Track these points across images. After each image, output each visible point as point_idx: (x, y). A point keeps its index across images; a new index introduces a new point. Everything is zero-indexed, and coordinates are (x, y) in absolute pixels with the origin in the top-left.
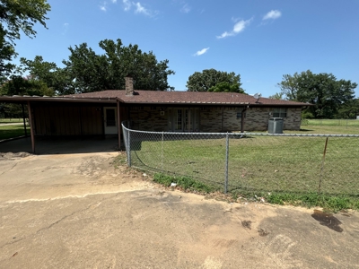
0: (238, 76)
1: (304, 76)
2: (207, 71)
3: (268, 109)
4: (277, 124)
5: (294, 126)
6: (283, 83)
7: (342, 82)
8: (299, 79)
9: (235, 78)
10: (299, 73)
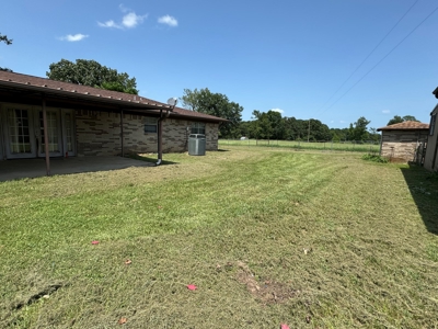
0: (133, 80)
1: (203, 93)
2: (85, 63)
3: (185, 123)
4: (200, 142)
5: (212, 145)
6: (184, 98)
7: (233, 104)
8: (199, 96)
9: (128, 81)
10: (199, 90)
